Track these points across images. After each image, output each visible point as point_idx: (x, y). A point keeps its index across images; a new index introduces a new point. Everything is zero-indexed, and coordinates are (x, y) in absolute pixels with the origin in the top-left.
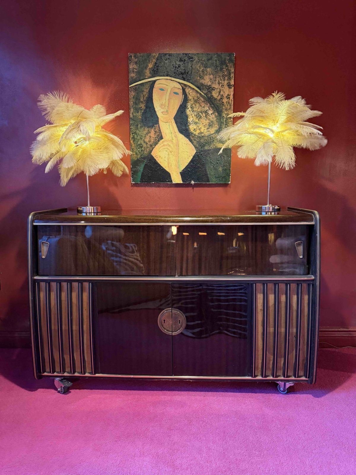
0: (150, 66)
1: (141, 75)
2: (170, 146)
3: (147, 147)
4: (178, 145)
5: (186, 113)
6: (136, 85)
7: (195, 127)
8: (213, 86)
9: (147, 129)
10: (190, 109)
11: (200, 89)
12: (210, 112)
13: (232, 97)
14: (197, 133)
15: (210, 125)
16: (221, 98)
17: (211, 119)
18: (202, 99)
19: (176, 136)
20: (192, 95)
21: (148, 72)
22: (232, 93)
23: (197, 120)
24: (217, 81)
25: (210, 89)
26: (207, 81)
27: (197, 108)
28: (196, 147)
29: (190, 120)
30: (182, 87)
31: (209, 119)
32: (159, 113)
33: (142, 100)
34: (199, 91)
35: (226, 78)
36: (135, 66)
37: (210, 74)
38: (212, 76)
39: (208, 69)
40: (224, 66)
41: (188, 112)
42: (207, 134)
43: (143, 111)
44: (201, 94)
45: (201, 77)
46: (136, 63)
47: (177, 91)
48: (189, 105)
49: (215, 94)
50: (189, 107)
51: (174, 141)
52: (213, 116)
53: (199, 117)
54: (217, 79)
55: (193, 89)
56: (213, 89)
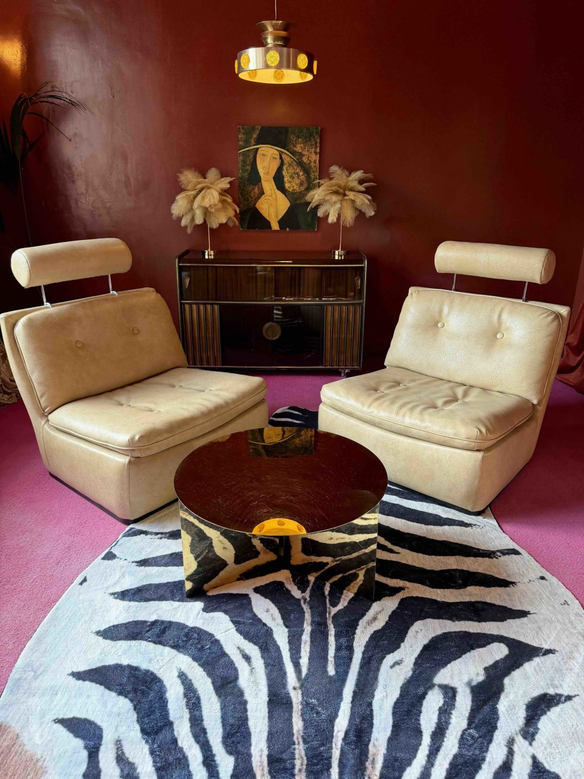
0: (255, 136)
1: (247, 143)
2: (270, 200)
3: (252, 201)
4: (276, 199)
5: (282, 174)
6: (244, 151)
7: (289, 185)
8: (303, 153)
9: (252, 186)
10: (285, 171)
11: (293, 156)
12: (301, 174)
13: (317, 162)
14: (291, 190)
15: (301, 184)
16: (309, 163)
17: (302, 179)
18: (295, 163)
19: (275, 193)
20: (287, 159)
21: (253, 141)
22: (318, 159)
23: (291, 180)
24: (306, 150)
25: (301, 155)
26: (298, 148)
27: (291, 171)
28: (290, 201)
29: (286, 179)
30: (280, 154)
31: (300, 179)
32: (262, 174)
33: (248, 163)
34: (292, 157)
35: (314, 147)
36: (243, 136)
37: (301, 144)
38: (302, 145)
39: (300, 139)
40: (312, 138)
41: (284, 173)
42: (298, 191)
43: (249, 172)
44: (294, 159)
45: (295, 146)
46: (244, 134)
47: (275, 156)
48: (285, 168)
49: (305, 159)
50: (285, 169)
51: (274, 196)
52: (304, 177)
53: (292, 177)
54: (307, 148)
55: (288, 155)
56: (303, 155)
